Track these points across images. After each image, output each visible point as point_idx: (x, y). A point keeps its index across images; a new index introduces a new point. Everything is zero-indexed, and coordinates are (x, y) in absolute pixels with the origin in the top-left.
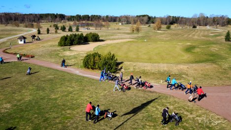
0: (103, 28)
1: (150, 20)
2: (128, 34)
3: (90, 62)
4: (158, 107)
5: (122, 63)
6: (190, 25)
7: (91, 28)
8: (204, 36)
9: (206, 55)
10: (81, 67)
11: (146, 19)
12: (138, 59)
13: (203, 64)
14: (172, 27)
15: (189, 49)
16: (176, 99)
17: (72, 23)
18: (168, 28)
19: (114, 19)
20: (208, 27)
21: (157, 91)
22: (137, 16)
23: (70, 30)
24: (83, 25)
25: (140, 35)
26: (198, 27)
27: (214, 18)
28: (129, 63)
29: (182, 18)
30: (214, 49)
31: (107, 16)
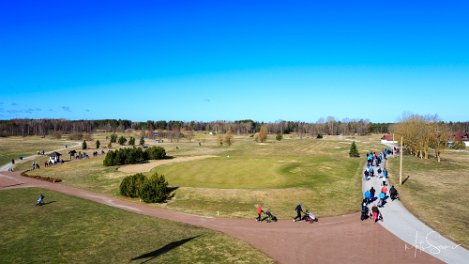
0: (183, 140)
1: (255, 127)
2: (214, 147)
3: (129, 189)
4: (194, 247)
5: (175, 188)
6: (312, 135)
7: (165, 140)
8: (323, 150)
9: (307, 176)
10: (118, 195)
11: (248, 126)
12: (206, 184)
13: (293, 189)
14: (286, 137)
15: (286, 170)
16: (225, 238)
17: (139, 133)
18: (279, 138)
19: (202, 127)
20: (341, 137)
21: (205, 226)
22: (236, 122)
23: (132, 142)
24: (152, 136)
25: (230, 149)
26: (325, 137)
28: (185, 188)
29: (303, 124)
30: (325, 168)
31: (193, 123)
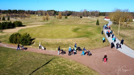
0: (26, 18)
1: (55, 13)
2: (41, 21)
3: (13, 39)
4: (52, 63)
5: (34, 39)
6: (78, 16)
7: (18, 18)
8: (86, 22)
9: (84, 33)
10: (8, 42)
11: (53, 12)
12: (45, 37)
13: (82, 38)
14: (68, 17)
15: (75, 30)
16: (64, 59)
17: (5, 15)
18: (66, 18)
19: (33, 13)
20: (89, 17)
21: (53, 54)
22: (48, 11)
23: (4, 19)
24: (12, 17)
25: (48, 22)
26: (83, 17)
27: (92, 12)
28: (38, 39)
29: (74, 12)
30: (89, 29)
31: (29, 11)
